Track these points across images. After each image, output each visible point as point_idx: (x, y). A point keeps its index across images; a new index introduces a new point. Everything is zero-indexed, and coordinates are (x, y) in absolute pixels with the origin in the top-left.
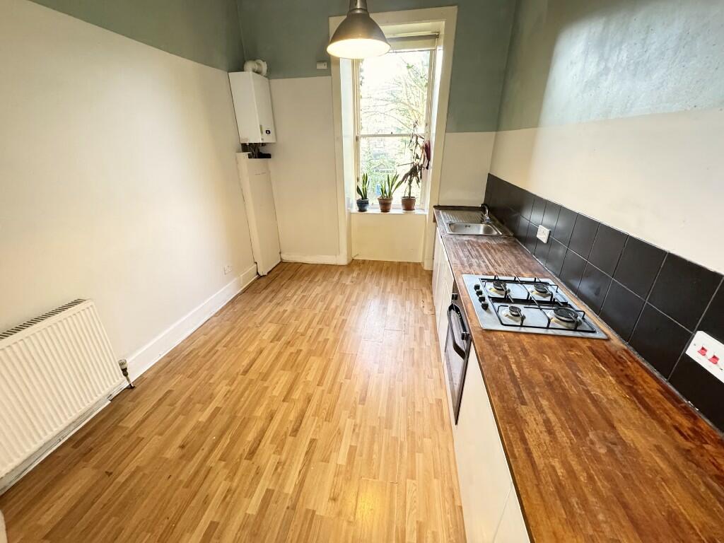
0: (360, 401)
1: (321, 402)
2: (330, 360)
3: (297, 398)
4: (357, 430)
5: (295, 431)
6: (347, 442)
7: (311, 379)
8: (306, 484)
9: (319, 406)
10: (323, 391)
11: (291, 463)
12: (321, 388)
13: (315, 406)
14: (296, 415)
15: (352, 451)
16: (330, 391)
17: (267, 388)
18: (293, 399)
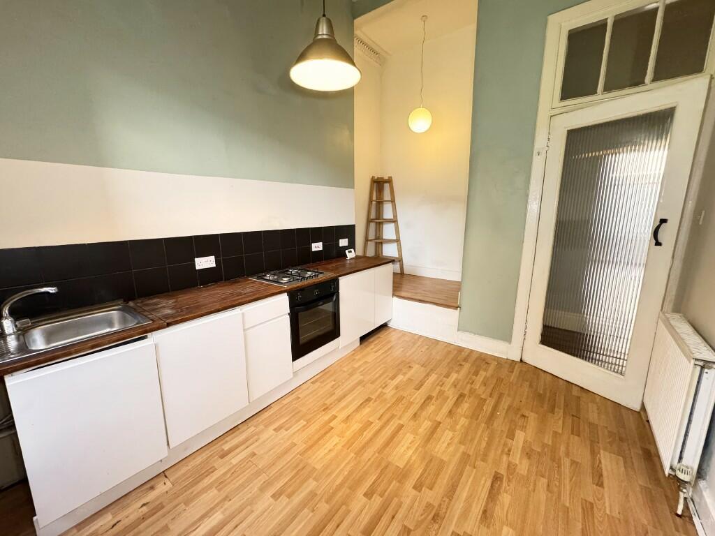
0: (370, 401)
1: (404, 411)
2: (380, 451)
3: (426, 421)
4: (384, 386)
5: (429, 398)
6: (396, 382)
7: (408, 435)
8: (424, 375)
9: (407, 408)
10: (400, 419)
11: (433, 384)
12: (402, 422)
13: (411, 409)
14: (428, 408)
15: (393, 378)
16: (393, 416)
17: (461, 442)
18: (430, 421)
